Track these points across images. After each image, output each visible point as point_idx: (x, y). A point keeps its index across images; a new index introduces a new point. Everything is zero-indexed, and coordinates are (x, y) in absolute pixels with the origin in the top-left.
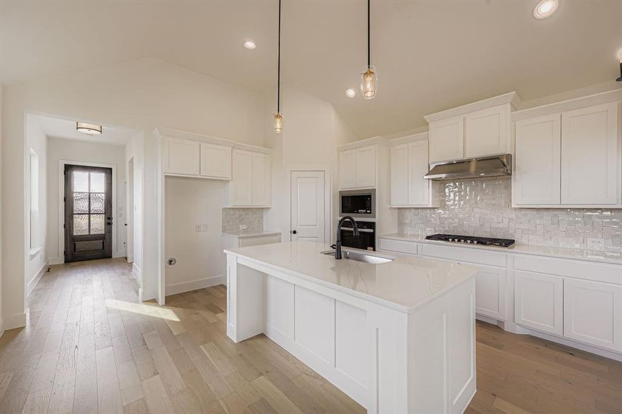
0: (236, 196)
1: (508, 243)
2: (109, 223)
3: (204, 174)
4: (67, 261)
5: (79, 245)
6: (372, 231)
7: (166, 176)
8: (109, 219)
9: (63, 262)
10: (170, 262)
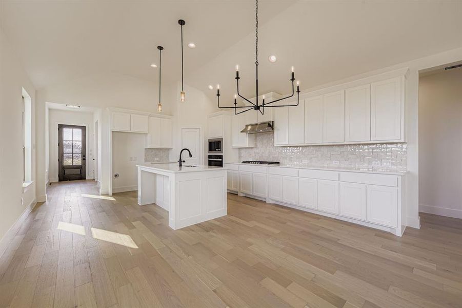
0: (152, 142)
2: (84, 159)
3: (133, 130)
4: (60, 180)
5: (67, 172)
6: (221, 160)
7: (112, 131)
8: (84, 156)
9: (58, 181)
10: (116, 176)
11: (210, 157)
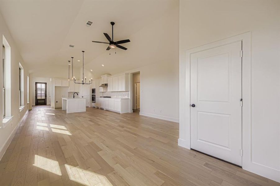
1: (110, 97)
3: (63, 86)
4: (36, 105)
5: (39, 101)
6: (95, 96)
7: (55, 86)
8: (46, 95)
10: (57, 102)
11: (93, 95)
